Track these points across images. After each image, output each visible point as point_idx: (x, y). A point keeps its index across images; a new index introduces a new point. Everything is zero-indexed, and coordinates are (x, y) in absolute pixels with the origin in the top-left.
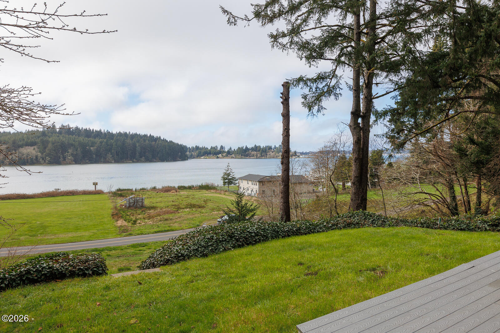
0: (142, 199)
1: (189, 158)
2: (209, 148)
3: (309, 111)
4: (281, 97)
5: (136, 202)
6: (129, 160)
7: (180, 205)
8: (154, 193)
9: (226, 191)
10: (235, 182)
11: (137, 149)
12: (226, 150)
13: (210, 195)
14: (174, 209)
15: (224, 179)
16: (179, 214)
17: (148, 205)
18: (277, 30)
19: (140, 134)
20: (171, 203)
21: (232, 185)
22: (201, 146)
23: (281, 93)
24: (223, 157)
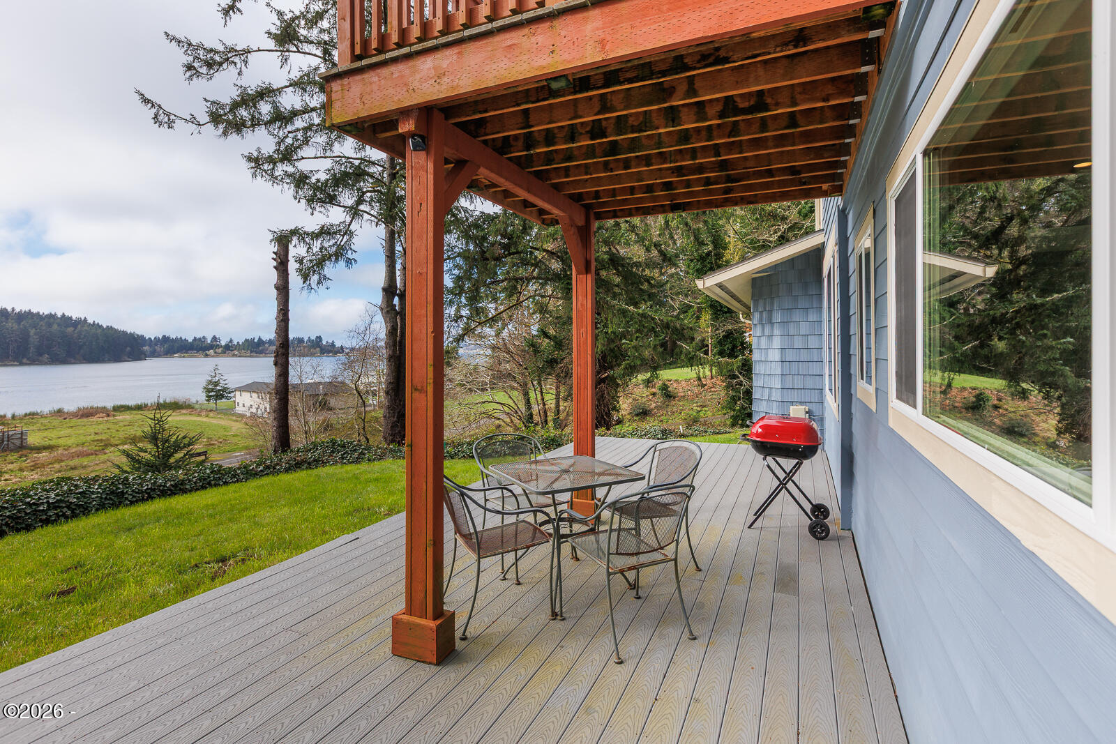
0: (22, 433)
1: (149, 357)
2: (190, 340)
3: (304, 282)
4: (273, 259)
5: (6, 439)
6: (11, 361)
7: (112, 439)
8: (56, 422)
9: (211, 411)
10: (229, 395)
11: (31, 339)
12: (223, 343)
13: (178, 418)
14: (97, 448)
15: (209, 391)
16: (106, 457)
17: (37, 444)
18: (258, 150)
19: (38, 313)
20: (93, 437)
21: (224, 400)
22: (173, 336)
23: (274, 252)
24: (217, 355)
